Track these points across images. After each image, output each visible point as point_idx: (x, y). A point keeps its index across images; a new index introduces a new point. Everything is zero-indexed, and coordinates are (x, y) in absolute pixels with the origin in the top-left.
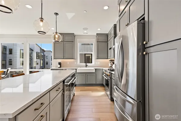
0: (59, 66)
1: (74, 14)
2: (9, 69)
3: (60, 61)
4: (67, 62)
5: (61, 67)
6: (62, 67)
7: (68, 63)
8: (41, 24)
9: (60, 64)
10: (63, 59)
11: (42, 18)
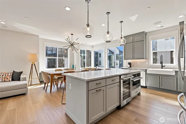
0: (129, 66)
1: (137, 15)
2: (97, 67)
3: (130, 61)
4: (137, 63)
5: (131, 67)
6: (133, 67)
7: (139, 64)
8: (108, 36)
9: (130, 64)
10: (133, 59)
11: (108, 32)
